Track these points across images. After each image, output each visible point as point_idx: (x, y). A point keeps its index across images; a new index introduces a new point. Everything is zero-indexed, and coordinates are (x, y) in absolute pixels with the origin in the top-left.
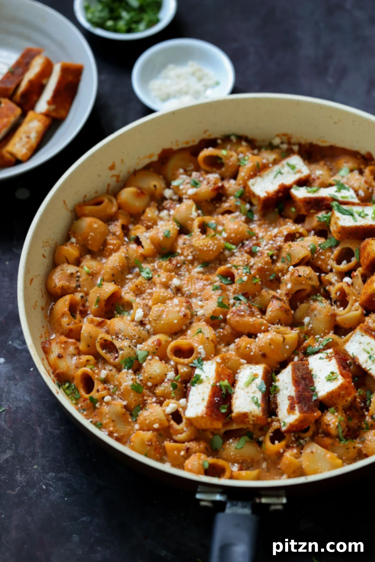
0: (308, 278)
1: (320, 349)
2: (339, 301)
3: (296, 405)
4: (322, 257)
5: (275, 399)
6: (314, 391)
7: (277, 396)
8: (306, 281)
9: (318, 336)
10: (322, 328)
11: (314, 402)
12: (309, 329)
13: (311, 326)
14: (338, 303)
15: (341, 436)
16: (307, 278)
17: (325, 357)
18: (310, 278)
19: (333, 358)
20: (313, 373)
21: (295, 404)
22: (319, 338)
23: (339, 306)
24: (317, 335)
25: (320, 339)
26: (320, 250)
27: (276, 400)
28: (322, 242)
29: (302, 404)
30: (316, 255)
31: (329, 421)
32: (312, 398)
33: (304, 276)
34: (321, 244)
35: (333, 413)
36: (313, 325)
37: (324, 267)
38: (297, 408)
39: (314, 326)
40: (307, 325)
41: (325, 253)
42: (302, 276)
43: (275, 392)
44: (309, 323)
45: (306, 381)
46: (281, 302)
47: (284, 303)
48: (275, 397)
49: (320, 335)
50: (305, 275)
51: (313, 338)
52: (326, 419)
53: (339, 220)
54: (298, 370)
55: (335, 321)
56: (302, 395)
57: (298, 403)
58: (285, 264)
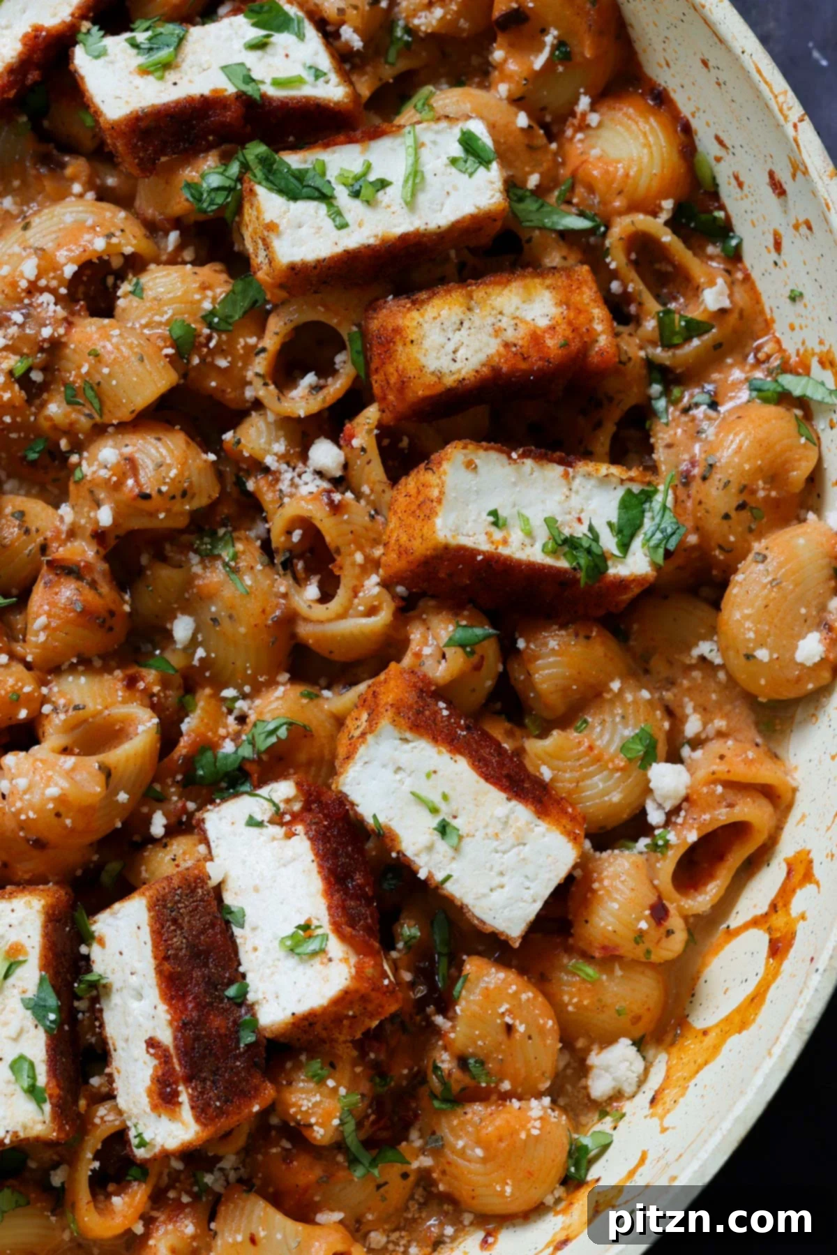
0: (178, 494)
1: (244, 759)
2: (300, 557)
3: (181, 1088)
4: (223, 363)
5: (97, 1024)
6: (241, 1001)
7: (101, 1010)
8: (168, 511)
9: (229, 693)
10: (246, 669)
11: (246, 1051)
12: (196, 662)
13: (201, 652)
14: (300, 565)
15: (352, 1141)
16: (173, 497)
17: (266, 818)
18: (184, 494)
19: (300, 828)
20: (229, 899)
21: (176, 1083)
22: (235, 699)
23: (301, 575)
24: (226, 686)
25: (241, 705)
26: (209, 338)
27: (102, 1026)
28: (214, 300)
29: (204, 1080)
30: (196, 361)
31: (307, 1114)
32: (238, 1041)
33: (160, 491)
34: (212, 313)
35: (321, 1081)
36: (208, 651)
37: (230, 394)
38: (184, 1098)
39: (213, 655)
40: (185, 649)
41: (232, 342)
42: (154, 494)
43: (94, 993)
44: (193, 643)
45: (206, 965)
46: (80, 583)
47: (93, 585)
48: (96, 1015)
49: (239, 687)
50: (164, 489)
51: (211, 696)
52: (294, 1105)
53: (279, 235)
54: (175, 921)
55: (294, 636)
56: (197, 1038)
57: (188, 1080)
58: (79, 411)
